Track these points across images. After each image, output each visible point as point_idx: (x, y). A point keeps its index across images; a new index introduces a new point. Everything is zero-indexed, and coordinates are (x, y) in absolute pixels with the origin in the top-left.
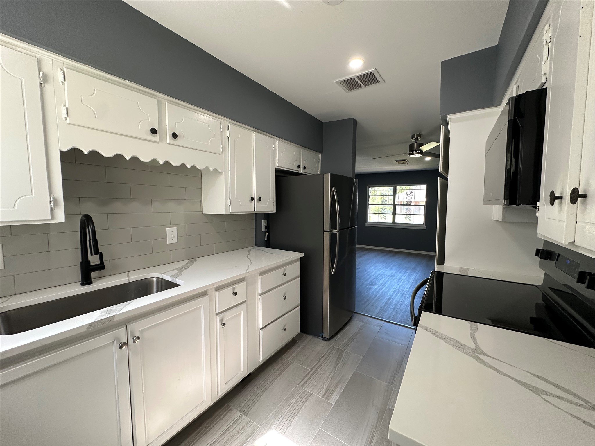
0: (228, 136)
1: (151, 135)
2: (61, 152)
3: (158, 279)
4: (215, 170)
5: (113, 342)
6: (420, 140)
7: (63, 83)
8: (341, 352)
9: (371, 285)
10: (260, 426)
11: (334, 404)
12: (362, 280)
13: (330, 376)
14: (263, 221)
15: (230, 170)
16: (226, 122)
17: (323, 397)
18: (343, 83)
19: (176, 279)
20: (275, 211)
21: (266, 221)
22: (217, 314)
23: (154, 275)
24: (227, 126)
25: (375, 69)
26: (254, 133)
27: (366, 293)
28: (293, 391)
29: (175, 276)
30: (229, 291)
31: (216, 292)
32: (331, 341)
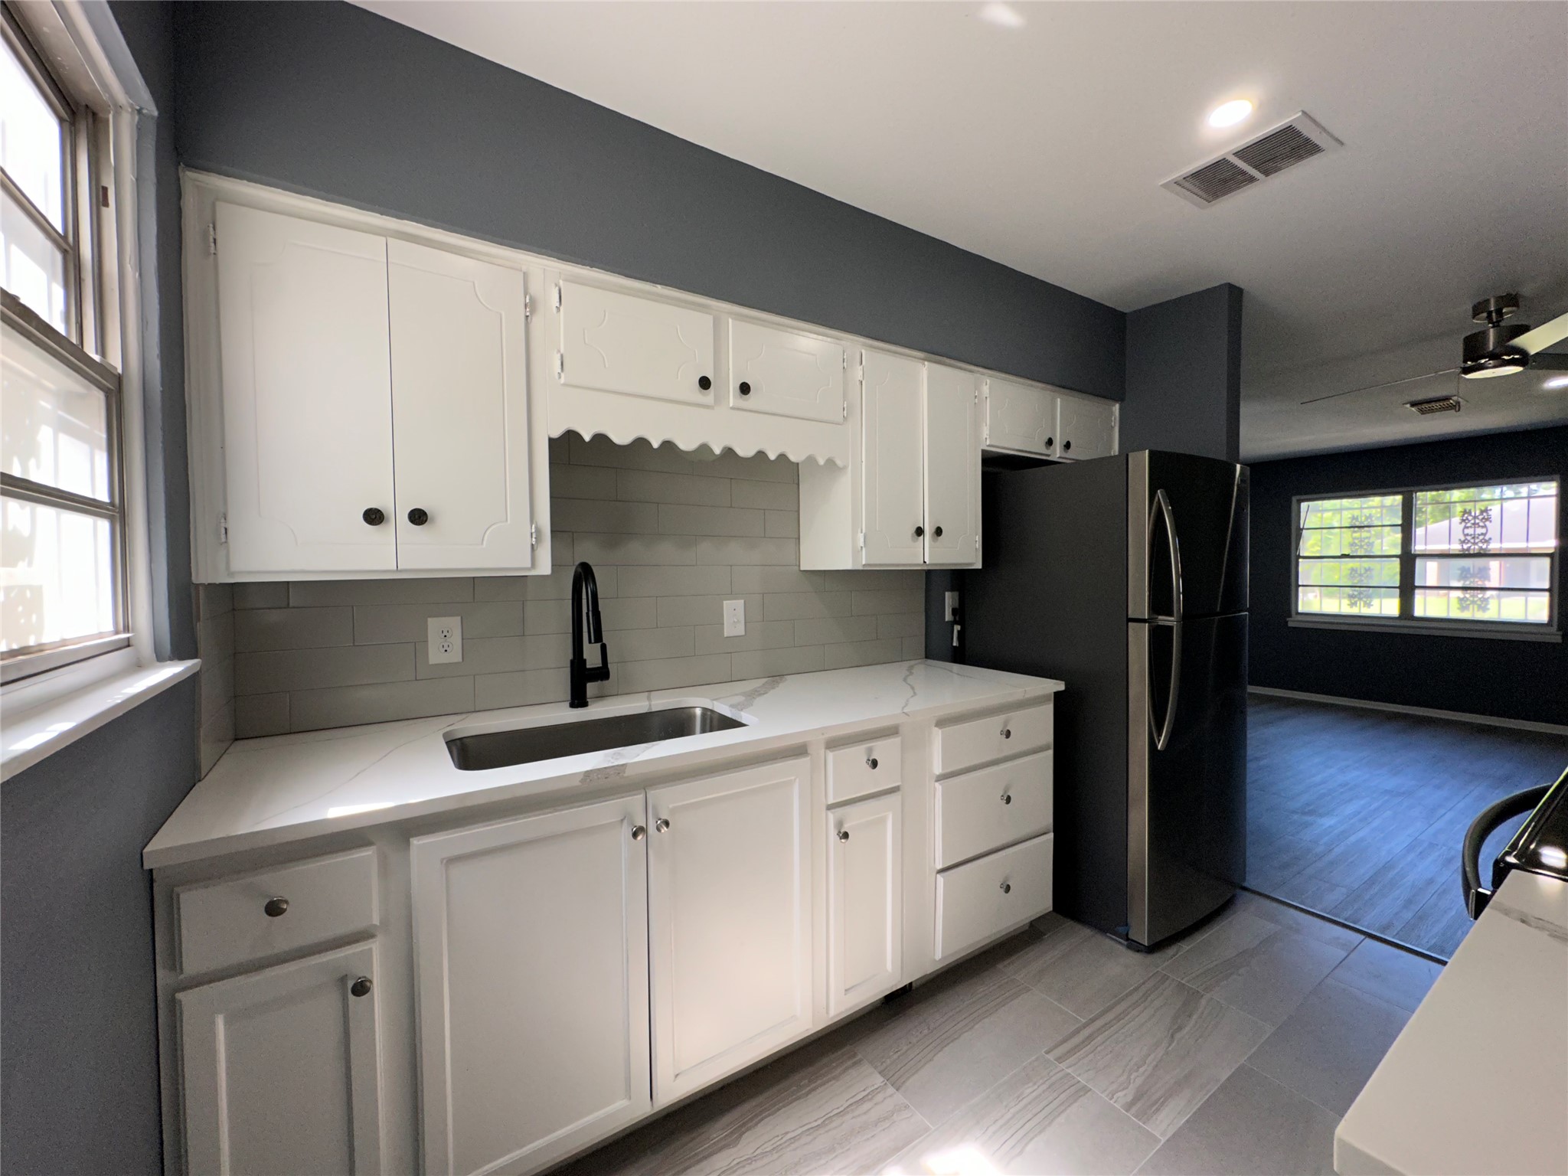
0: (861, 379)
1: (700, 392)
2: (551, 440)
3: (705, 710)
4: (830, 462)
5: (622, 820)
6: (1509, 316)
7: (558, 308)
8: (1189, 999)
9: (1310, 813)
10: (933, 1128)
11: (1163, 1140)
12: (1274, 794)
13: (1152, 1056)
14: (948, 594)
15: (864, 460)
16: (854, 345)
17: (1128, 1107)
18: (1187, 184)
19: (742, 713)
20: (979, 565)
21: (956, 594)
22: (830, 807)
23: (697, 702)
24: (858, 357)
25: (1300, 114)
26: (924, 364)
27: (1290, 837)
28: (1030, 1063)
29: (739, 707)
30: (857, 754)
31: (828, 751)
32: (1156, 957)
